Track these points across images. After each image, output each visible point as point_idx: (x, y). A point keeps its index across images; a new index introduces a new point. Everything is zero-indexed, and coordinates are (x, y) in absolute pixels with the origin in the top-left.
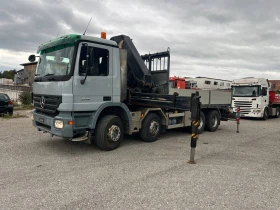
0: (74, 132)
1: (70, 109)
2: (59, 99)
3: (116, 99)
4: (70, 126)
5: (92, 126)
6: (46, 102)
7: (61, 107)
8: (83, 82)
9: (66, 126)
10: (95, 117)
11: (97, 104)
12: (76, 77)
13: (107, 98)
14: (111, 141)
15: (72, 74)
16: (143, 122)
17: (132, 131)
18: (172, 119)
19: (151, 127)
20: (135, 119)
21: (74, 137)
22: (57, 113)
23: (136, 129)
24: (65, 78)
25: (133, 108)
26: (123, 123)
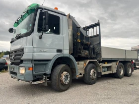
0: (34, 76)
3: (66, 52)
4: (30, 72)
7: (24, 57)
8: (40, 38)
9: (28, 71)
12: (36, 34)
13: (59, 51)
14: (63, 84)
15: (32, 31)
16: (85, 69)
17: (78, 76)
19: (91, 74)
20: (80, 67)
21: (34, 81)
22: (22, 61)
23: (81, 74)
24: (27, 35)
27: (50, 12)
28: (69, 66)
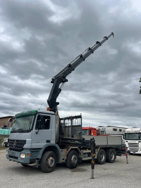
0: (30, 160)
1: (29, 147)
2: (25, 142)
3: (53, 142)
4: (28, 157)
5: (39, 157)
6: (17, 144)
7: (25, 146)
8: (37, 133)
9: (27, 156)
10: (41, 152)
11: (42, 145)
12: (34, 130)
13: (48, 141)
14: (49, 167)
15: (32, 129)
16: (67, 155)
17: (61, 161)
18: (85, 154)
19: (72, 159)
20: (63, 154)
21: (30, 163)
22: (23, 149)
23: (63, 159)
24: (28, 131)
25: (62, 147)
26: (56, 156)
27: (42, 114)
28: (55, 152)
